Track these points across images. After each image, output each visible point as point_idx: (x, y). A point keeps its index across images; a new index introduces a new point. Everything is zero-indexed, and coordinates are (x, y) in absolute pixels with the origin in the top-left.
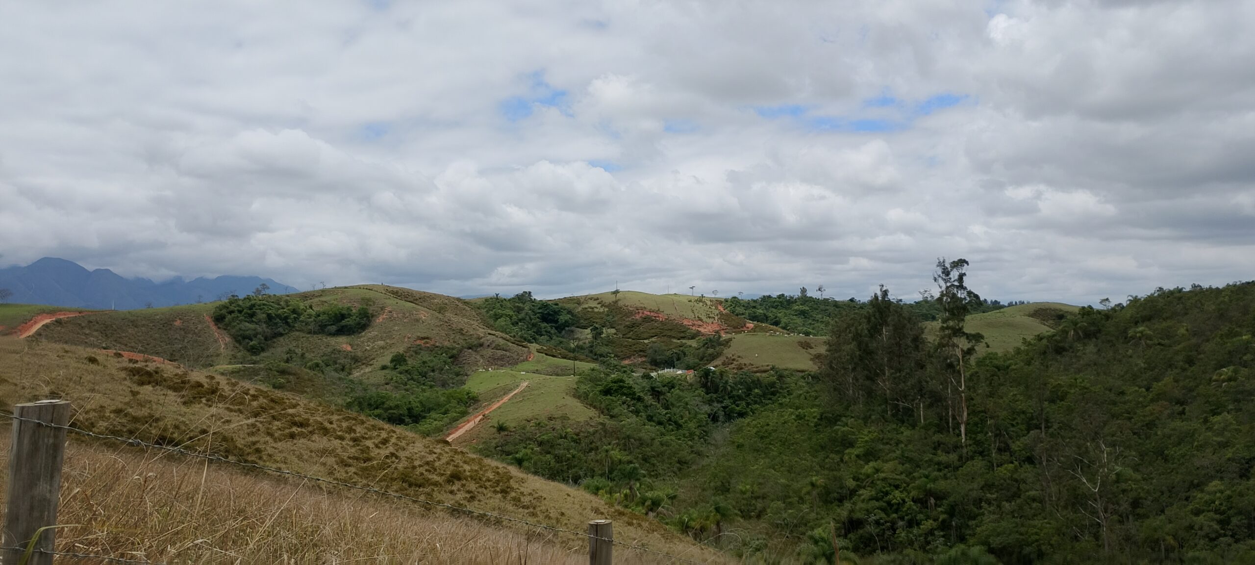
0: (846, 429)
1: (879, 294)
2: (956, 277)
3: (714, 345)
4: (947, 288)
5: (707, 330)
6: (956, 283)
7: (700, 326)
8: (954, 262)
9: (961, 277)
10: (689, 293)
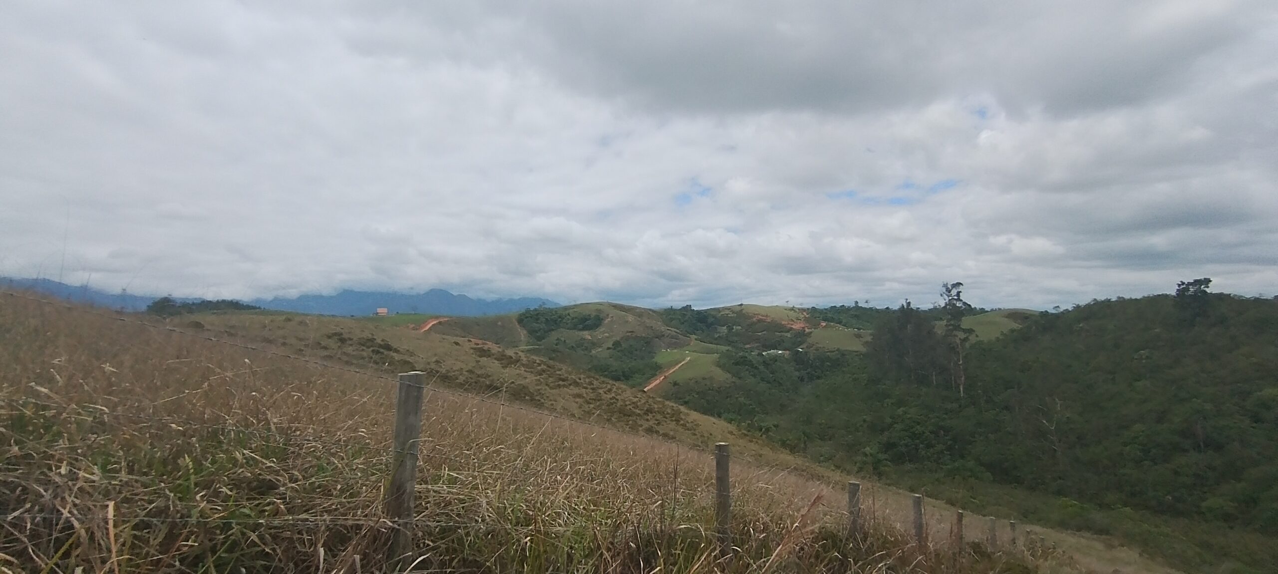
0: (884, 387)
1: (905, 304)
2: (955, 294)
3: (801, 336)
4: (950, 300)
5: (797, 326)
6: (956, 298)
7: (792, 325)
8: (953, 284)
9: (958, 293)
10: (786, 305)
